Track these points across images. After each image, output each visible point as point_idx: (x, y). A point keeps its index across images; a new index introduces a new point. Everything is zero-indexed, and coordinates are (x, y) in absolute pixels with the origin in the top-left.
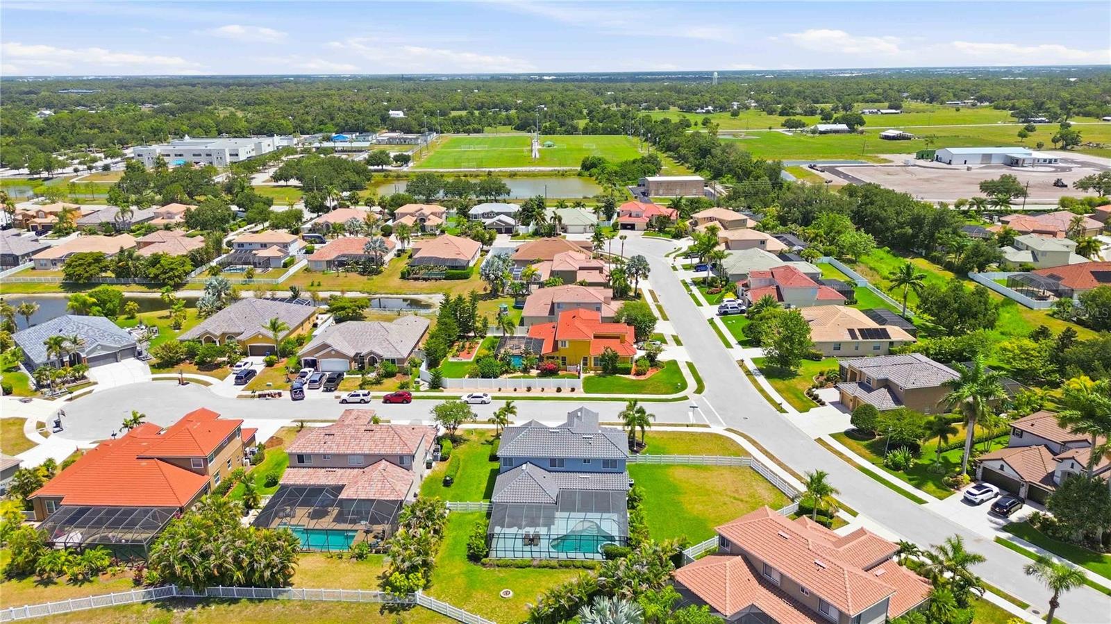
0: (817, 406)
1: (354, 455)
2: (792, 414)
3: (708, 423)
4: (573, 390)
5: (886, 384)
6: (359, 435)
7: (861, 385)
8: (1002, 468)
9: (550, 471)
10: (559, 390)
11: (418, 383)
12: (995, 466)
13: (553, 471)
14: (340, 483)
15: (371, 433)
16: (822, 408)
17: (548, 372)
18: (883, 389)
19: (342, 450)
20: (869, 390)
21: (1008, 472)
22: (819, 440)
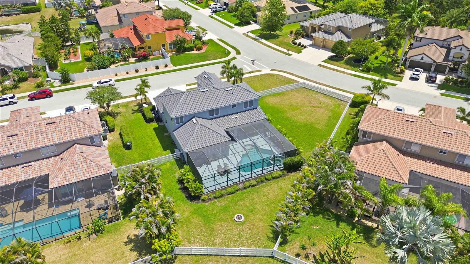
0: (303, 49)
1: (46, 147)
2: (295, 55)
3: (259, 69)
4: (166, 66)
5: (340, 29)
6: (43, 129)
7: (325, 32)
8: (422, 58)
9: (210, 119)
10: (157, 68)
11: (50, 81)
12: (418, 59)
13: (212, 119)
14: (43, 174)
15: (54, 125)
16: (306, 49)
17: (143, 58)
18: (338, 32)
19: (32, 146)
20: (332, 34)
21: (426, 60)
22: (320, 65)
